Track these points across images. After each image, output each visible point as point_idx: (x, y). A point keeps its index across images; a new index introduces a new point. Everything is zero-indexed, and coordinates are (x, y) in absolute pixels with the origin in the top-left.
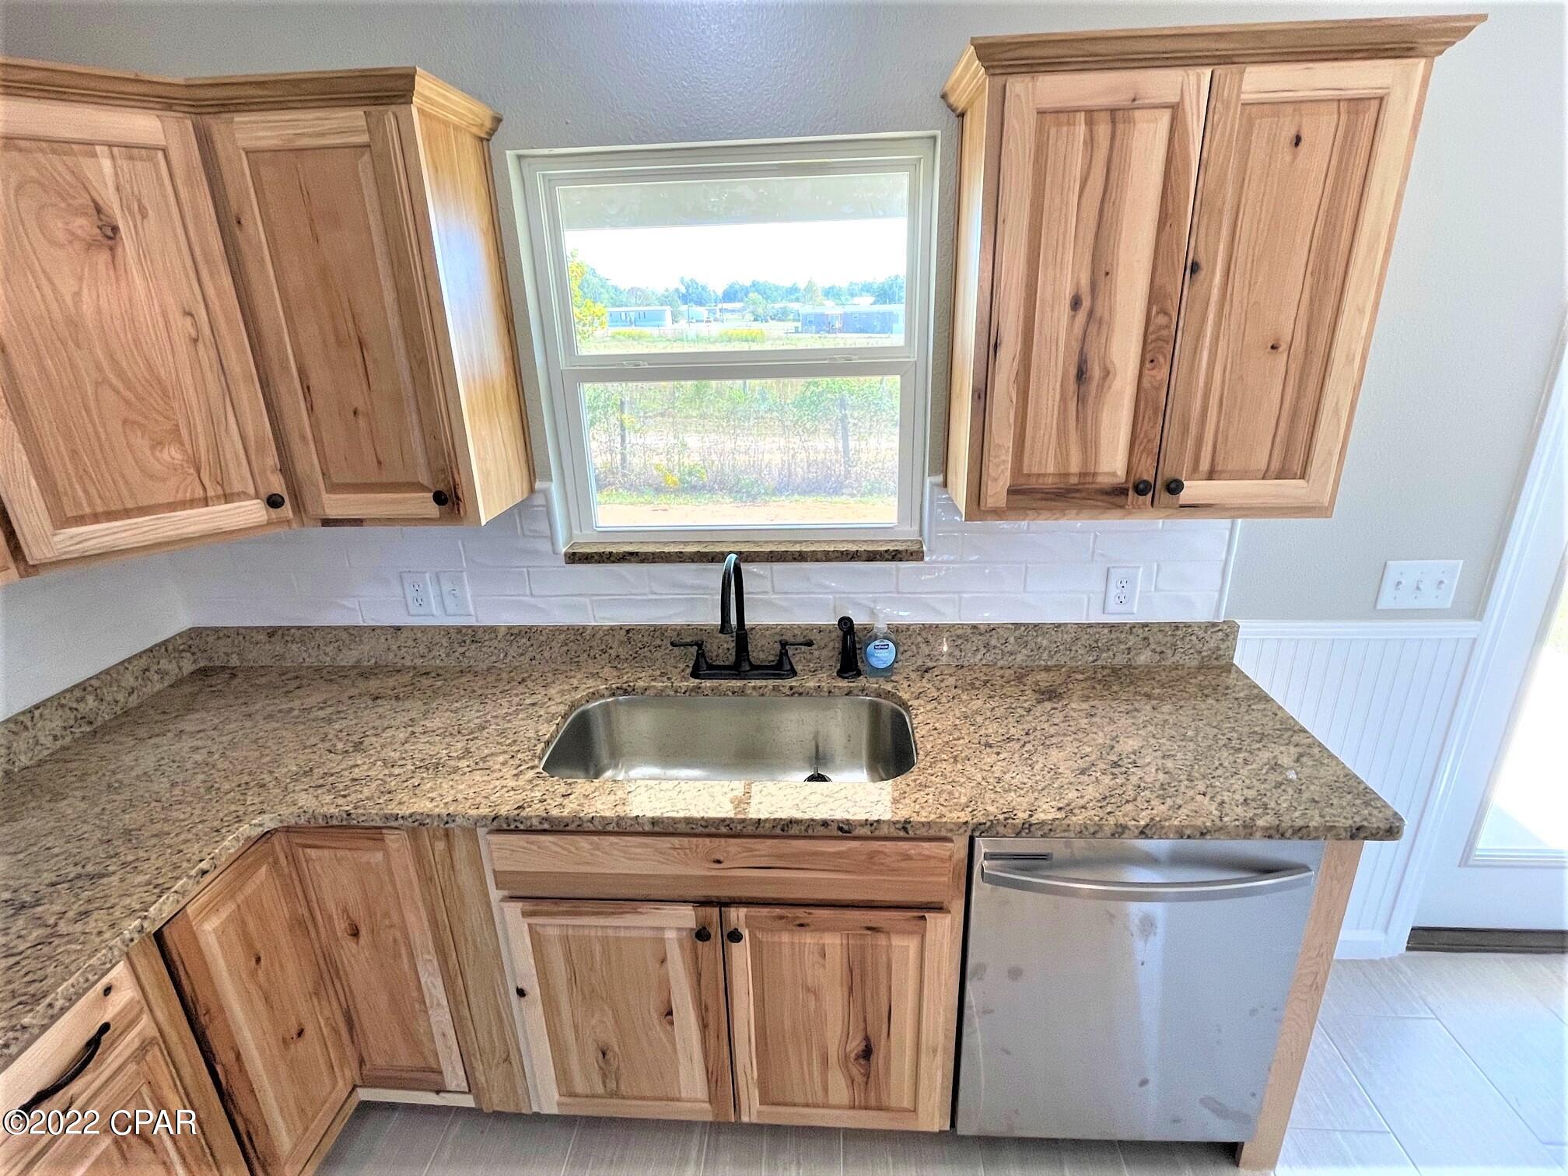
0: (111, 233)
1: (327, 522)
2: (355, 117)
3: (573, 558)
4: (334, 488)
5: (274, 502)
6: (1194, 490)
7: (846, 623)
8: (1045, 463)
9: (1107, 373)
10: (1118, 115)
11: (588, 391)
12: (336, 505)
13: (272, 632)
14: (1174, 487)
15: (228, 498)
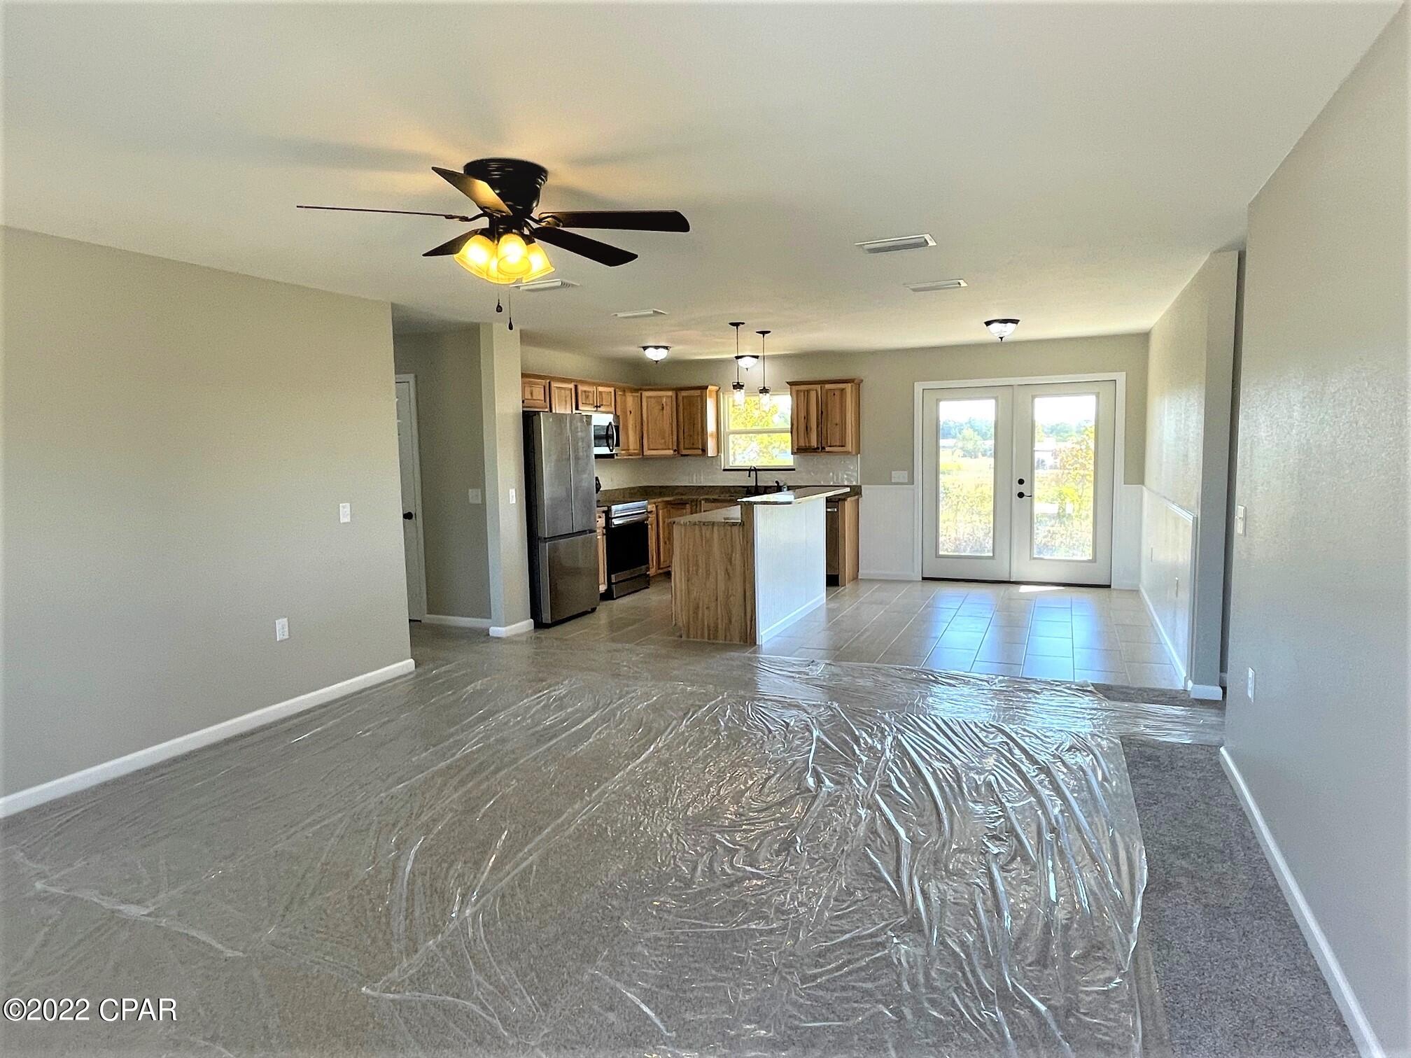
0: (663, 408)
1: (682, 455)
2: (699, 391)
3: (725, 470)
4: (685, 449)
5: (675, 451)
6: (828, 449)
7: (777, 482)
8: (802, 444)
9: (811, 429)
10: (808, 391)
11: (731, 437)
12: (684, 452)
13: (660, 487)
14: (823, 448)
15: (669, 449)
